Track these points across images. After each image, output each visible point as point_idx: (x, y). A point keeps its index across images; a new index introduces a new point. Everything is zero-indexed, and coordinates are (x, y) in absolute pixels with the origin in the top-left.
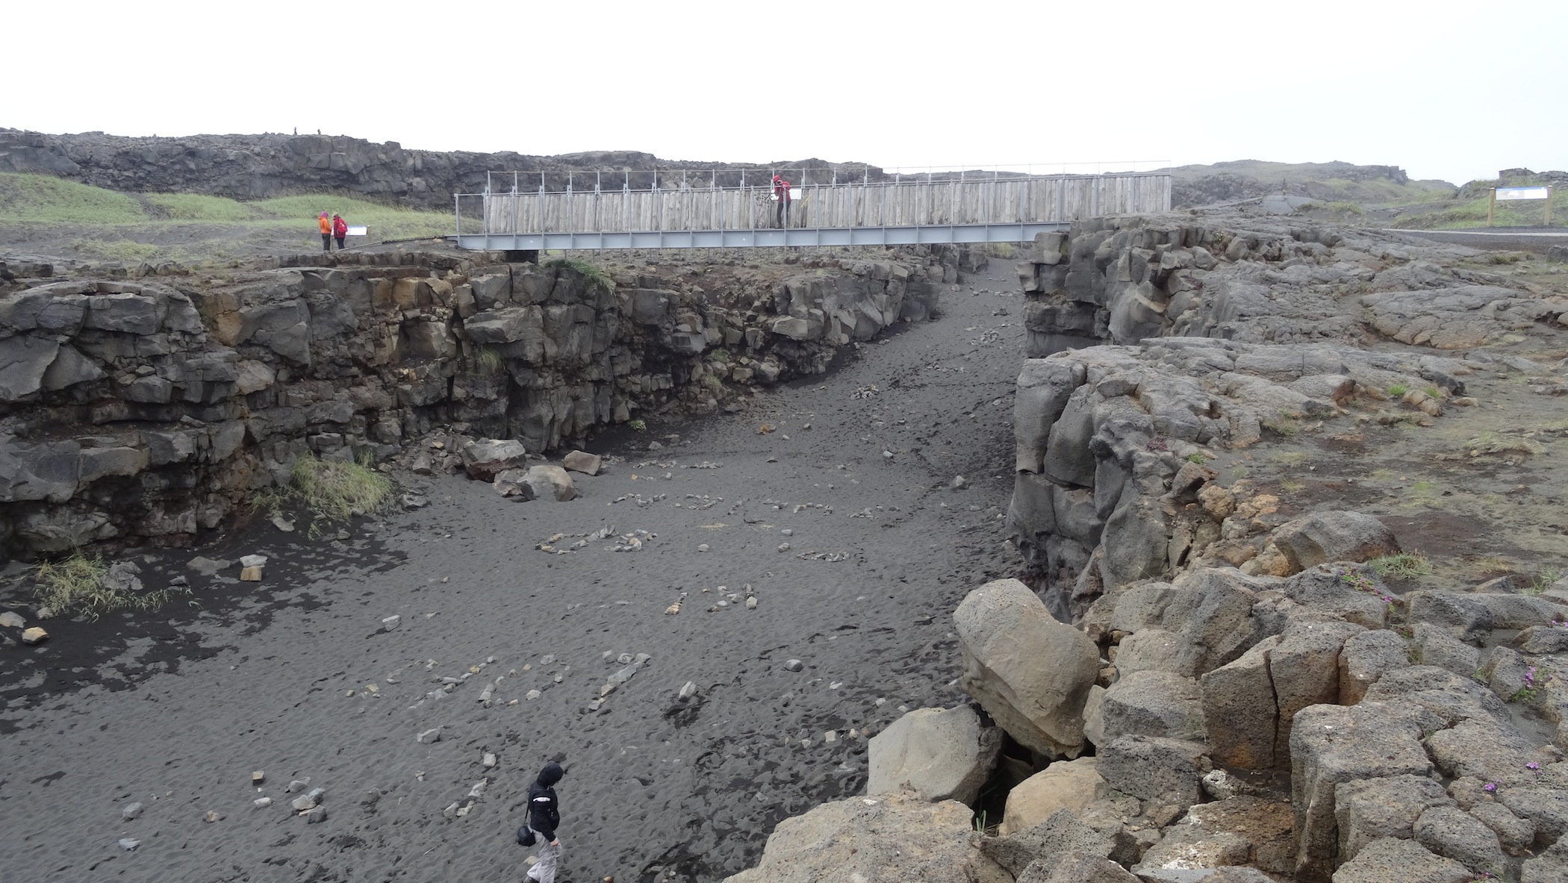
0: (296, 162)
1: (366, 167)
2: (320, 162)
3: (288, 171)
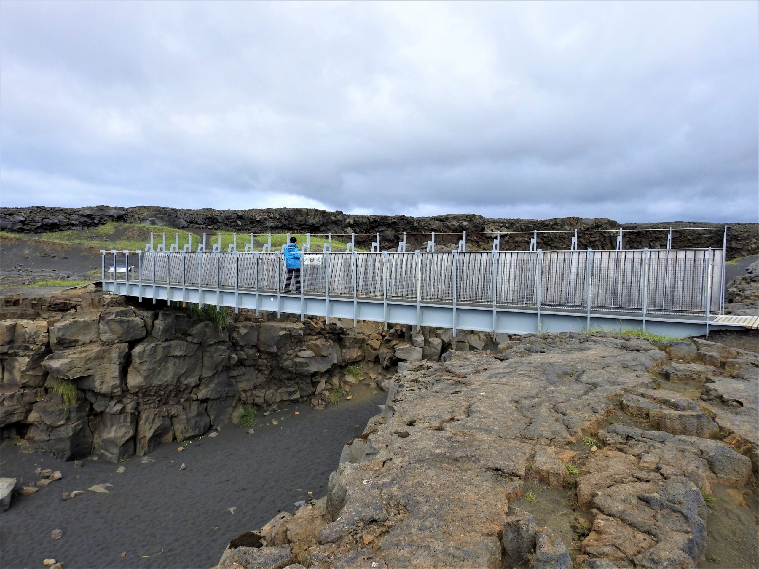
0: (289, 221)
1: (324, 223)
2: (300, 221)
3: (285, 225)
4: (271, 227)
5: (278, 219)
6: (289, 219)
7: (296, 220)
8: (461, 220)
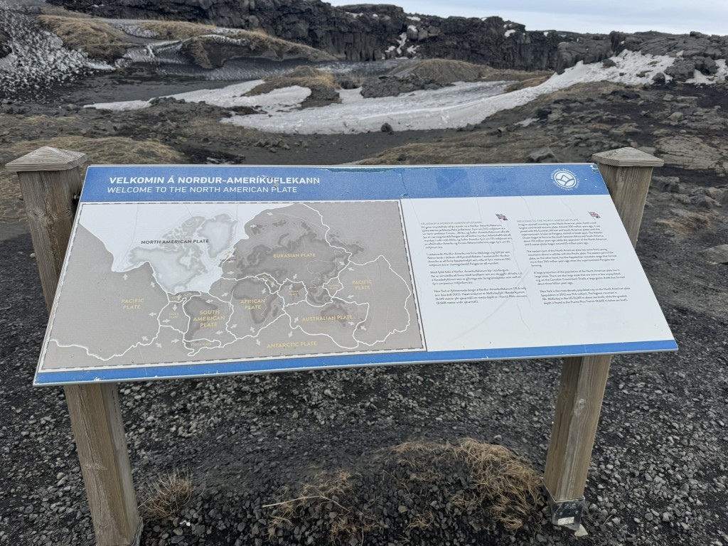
8: (381, 13)
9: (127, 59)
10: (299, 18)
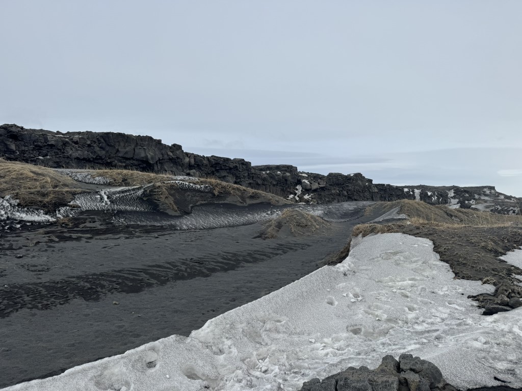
0: (107, 152)
1: (159, 160)
2: (126, 153)
3: (101, 158)
4: (77, 158)
5: (89, 146)
6: (108, 148)
7: (118, 151)
8: (283, 170)
9: (73, 207)
10: (228, 173)
